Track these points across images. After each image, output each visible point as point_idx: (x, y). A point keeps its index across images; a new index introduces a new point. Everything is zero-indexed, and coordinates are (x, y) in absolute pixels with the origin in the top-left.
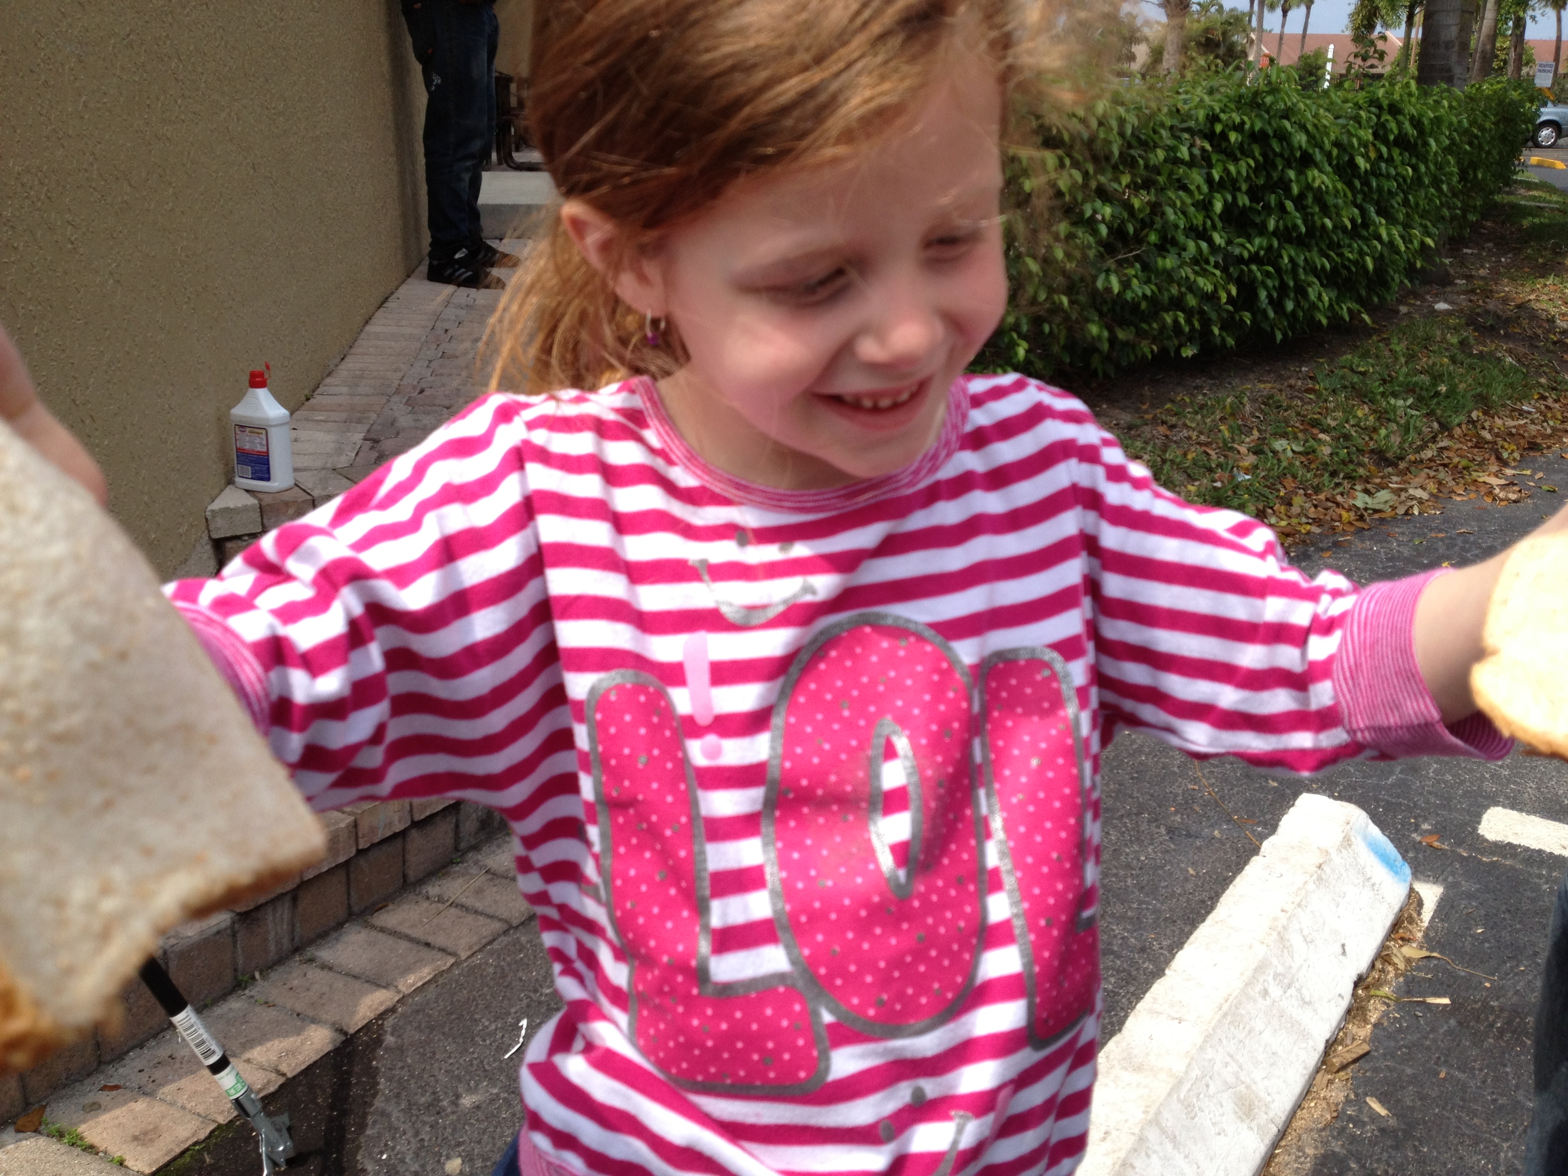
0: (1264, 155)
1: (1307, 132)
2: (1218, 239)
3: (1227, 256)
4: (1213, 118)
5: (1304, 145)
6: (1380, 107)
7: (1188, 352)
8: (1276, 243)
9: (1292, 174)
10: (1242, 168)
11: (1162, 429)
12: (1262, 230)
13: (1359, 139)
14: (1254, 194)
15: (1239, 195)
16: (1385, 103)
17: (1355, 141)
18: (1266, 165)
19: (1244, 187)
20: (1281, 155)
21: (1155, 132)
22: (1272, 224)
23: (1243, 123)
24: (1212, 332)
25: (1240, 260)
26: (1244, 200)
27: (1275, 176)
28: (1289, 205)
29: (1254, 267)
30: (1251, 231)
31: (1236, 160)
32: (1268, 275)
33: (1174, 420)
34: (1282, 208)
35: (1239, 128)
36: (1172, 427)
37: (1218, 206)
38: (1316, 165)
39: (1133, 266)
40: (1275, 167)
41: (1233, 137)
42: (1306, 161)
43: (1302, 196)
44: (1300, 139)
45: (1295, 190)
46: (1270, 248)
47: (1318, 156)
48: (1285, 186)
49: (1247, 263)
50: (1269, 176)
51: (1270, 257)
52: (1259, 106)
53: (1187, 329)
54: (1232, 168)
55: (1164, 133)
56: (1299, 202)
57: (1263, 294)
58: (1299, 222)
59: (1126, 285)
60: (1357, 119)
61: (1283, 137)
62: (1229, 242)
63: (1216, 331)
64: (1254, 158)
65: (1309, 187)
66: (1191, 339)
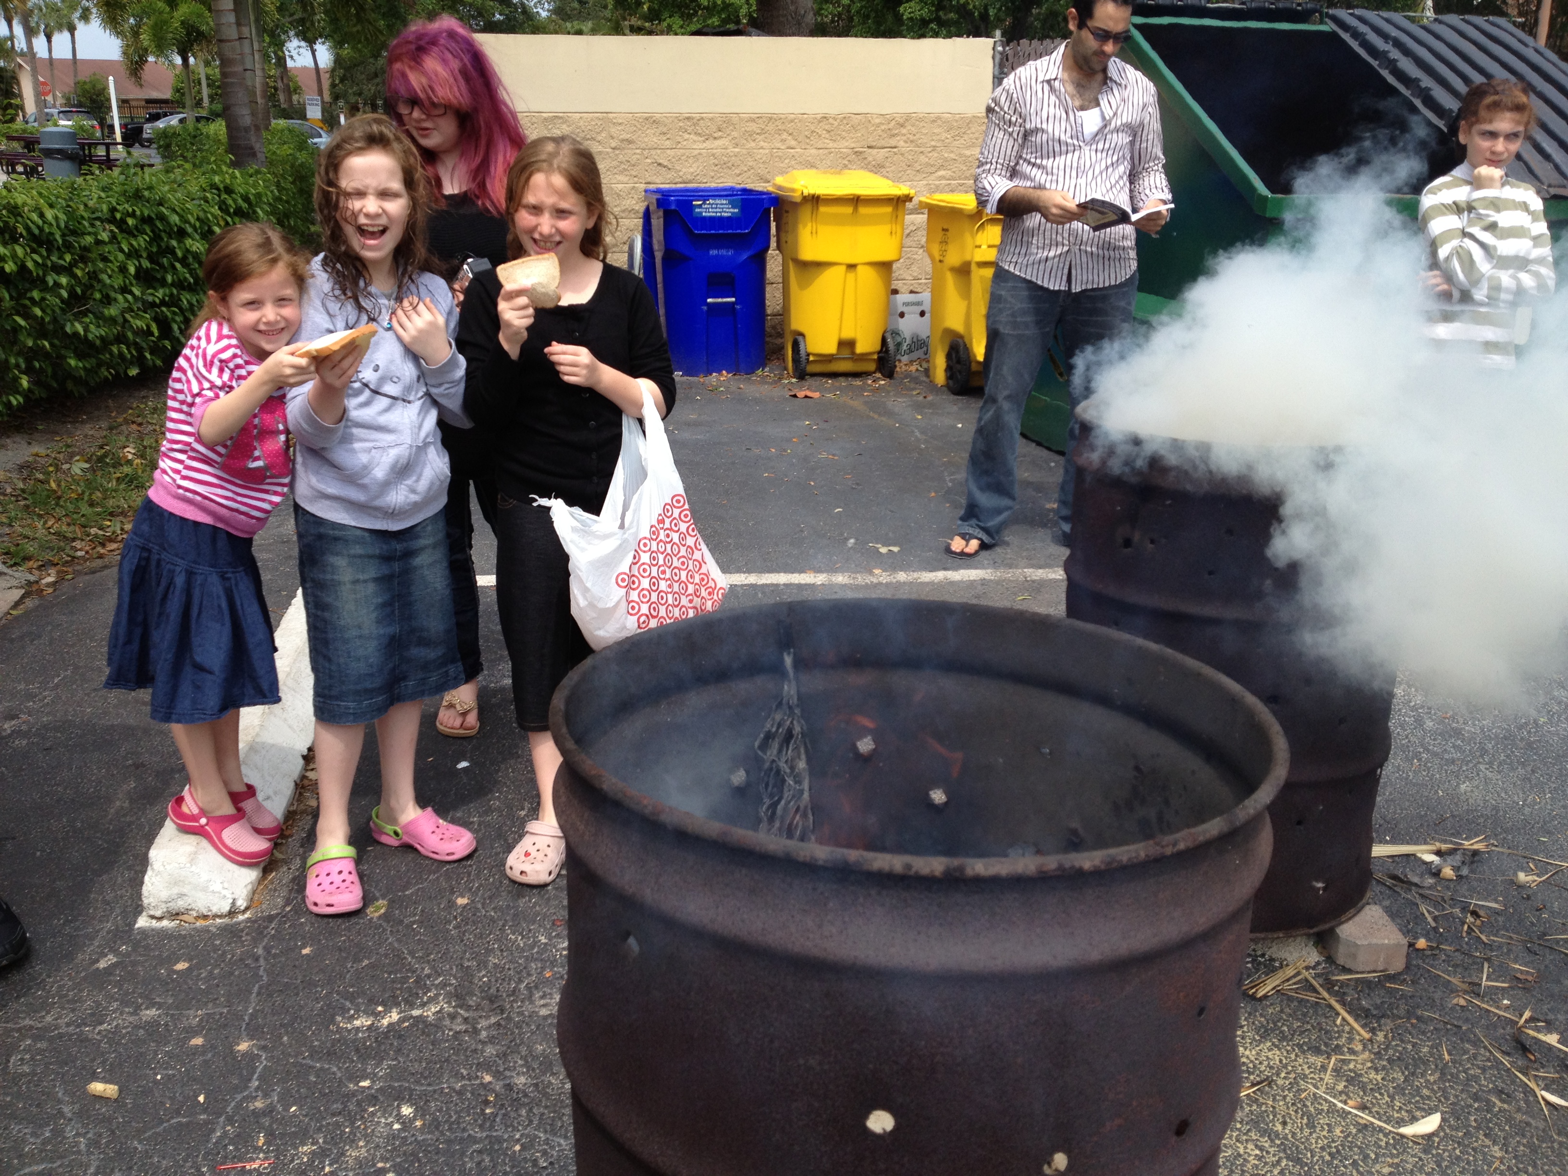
0: (152, 231)
1: (177, 213)
2: (137, 292)
3: (144, 302)
4: (113, 210)
5: (178, 223)
6: (218, 189)
7: (133, 372)
8: (175, 291)
9: (174, 243)
10: (141, 242)
11: (134, 427)
12: (163, 283)
13: (212, 214)
14: (151, 258)
15: (142, 260)
16: (221, 186)
17: (209, 216)
18: (156, 238)
19: (145, 255)
20: (165, 231)
21: (79, 223)
22: (169, 278)
23: (134, 211)
24: (145, 357)
25: (153, 305)
26: (146, 264)
27: (163, 245)
28: (178, 265)
29: (164, 309)
30: (157, 285)
31: (135, 236)
32: (174, 313)
33: (140, 420)
34: (174, 267)
35: (133, 215)
36: (140, 424)
37: (132, 270)
38: (189, 236)
39: (86, 316)
40: (162, 239)
41: (130, 221)
42: (181, 234)
43: (185, 258)
44: (175, 219)
45: (180, 254)
46: (171, 295)
47: (190, 230)
48: (172, 252)
49: (159, 306)
50: (159, 246)
51: (174, 302)
52: (140, 197)
53: (129, 356)
54: (134, 243)
55: (86, 223)
56: (183, 261)
57: (175, 327)
58: (188, 275)
59: (86, 330)
60: (206, 201)
61: (162, 218)
62: (143, 293)
63: (148, 356)
64: (147, 234)
65: (188, 251)
66: (132, 363)
